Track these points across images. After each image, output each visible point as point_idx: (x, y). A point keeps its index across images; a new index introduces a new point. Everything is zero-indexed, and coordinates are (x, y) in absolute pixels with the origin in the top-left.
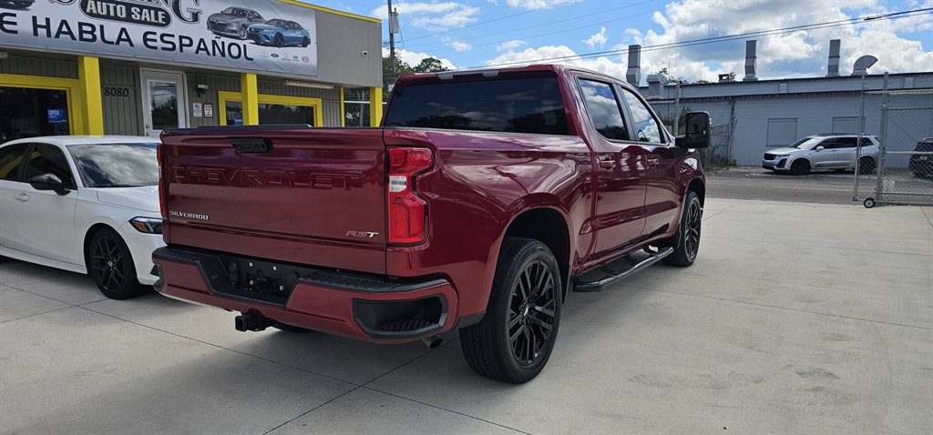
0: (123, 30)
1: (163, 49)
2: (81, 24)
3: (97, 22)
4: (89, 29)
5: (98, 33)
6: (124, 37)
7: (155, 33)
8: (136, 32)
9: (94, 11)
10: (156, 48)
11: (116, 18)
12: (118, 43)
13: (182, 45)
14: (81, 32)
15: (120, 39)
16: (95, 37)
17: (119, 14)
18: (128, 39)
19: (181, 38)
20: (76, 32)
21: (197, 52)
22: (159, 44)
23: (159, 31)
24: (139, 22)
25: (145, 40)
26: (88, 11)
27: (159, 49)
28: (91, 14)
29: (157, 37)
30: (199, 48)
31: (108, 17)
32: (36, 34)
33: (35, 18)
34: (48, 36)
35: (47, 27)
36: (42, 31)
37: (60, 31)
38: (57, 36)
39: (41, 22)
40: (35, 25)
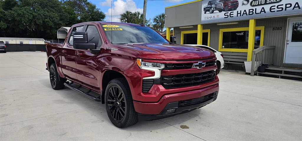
0: (263, 8)
1: (277, 11)
2: (249, 10)
3: (254, 8)
4: (252, 11)
5: (254, 12)
6: (263, 10)
7: (275, 6)
8: (267, 8)
9: (254, 5)
10: (274, 11)
11: (261, 4)
12: (260, 13)
13: (286, 7)
14: (249, 12)
15: (261, 11)
16: (253, 13)
17: (262, 3)
18: (264, 11)
19: (286, 5)
20: (248, 13)
21: (293, 9)
22: (276, 9)
23: (276, 5)
24: (270, 3)
25: (271, 9)
26: (252, 5)
27: (276, 11)
28: (253, 6)
29: (276, 7)
30: (295, 7)
31: (258, 5)
32: (237, 16)
33: (238, 12)
34: (240, 15)
35: (240, 13)
36: (239, 15)
37: (244, 14)
38: (243, 15)
39: (239, 12)
40: (238, 14)
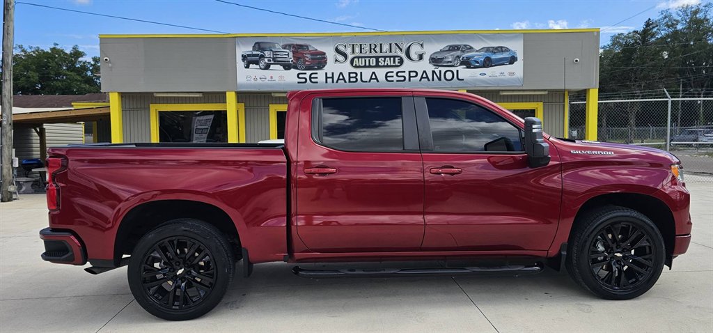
0: (374, 73)
1: (397, 81)
2: (350, 73)
3: (358, 71)
4: (354, 75)
5: (359, 77)
6: (374, 77)
7: (393, 72)
8: (381, 73)
9: (358, 65)
10: (393, 81)
11: (370, 66)
12: (370, 81)
13: (410, 77)
14: (350, 77)
15: (371, 79)
16: (357, 80)
17: (371, 64)
18: (376, 78)
19: (410, 72)
20: (347, 78)
21: (420, 80)
22: (396, 78)
23: (395, 70)
24: (384, 66)
25: (386, 77)
26: (354, 65)
27: (395, 81)
28: (356, 67)
29: (394, 74)
30: (422, 77)
31: (365, 66)
32: (326, 82)
33: (326, 74)
34: (333, 82)
35: (332, 77)
36: (330, 80)
37: (339, 79)
38: (337, 82)
39: (330, 75)
40: (327, 78)
